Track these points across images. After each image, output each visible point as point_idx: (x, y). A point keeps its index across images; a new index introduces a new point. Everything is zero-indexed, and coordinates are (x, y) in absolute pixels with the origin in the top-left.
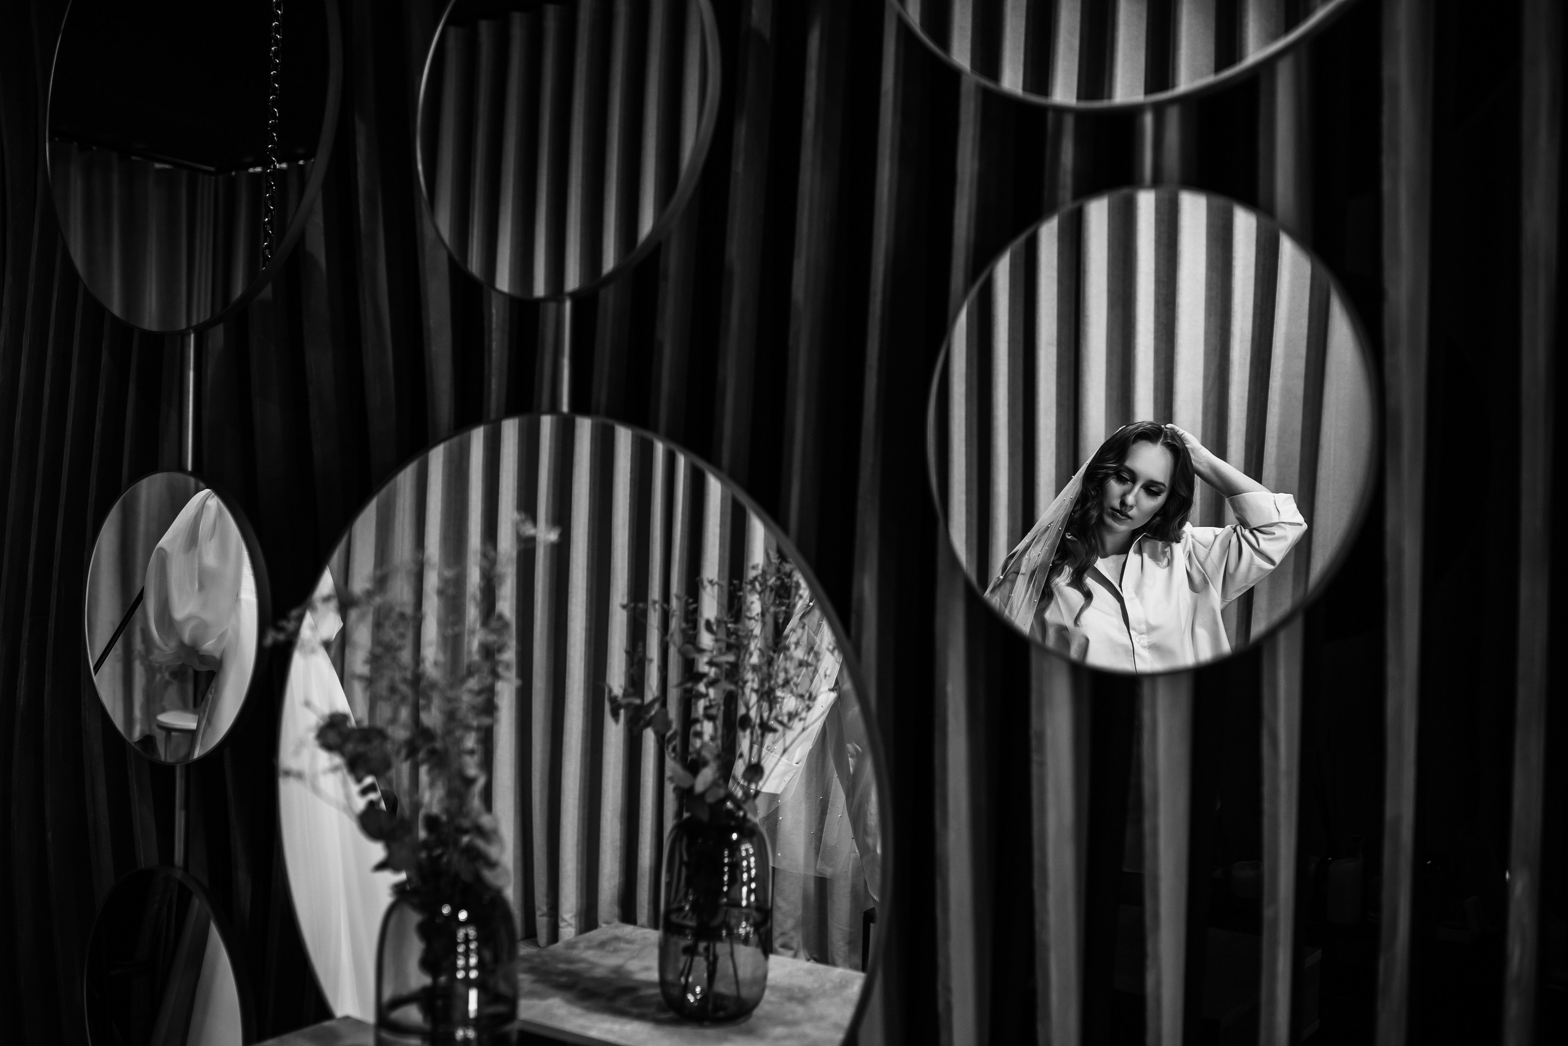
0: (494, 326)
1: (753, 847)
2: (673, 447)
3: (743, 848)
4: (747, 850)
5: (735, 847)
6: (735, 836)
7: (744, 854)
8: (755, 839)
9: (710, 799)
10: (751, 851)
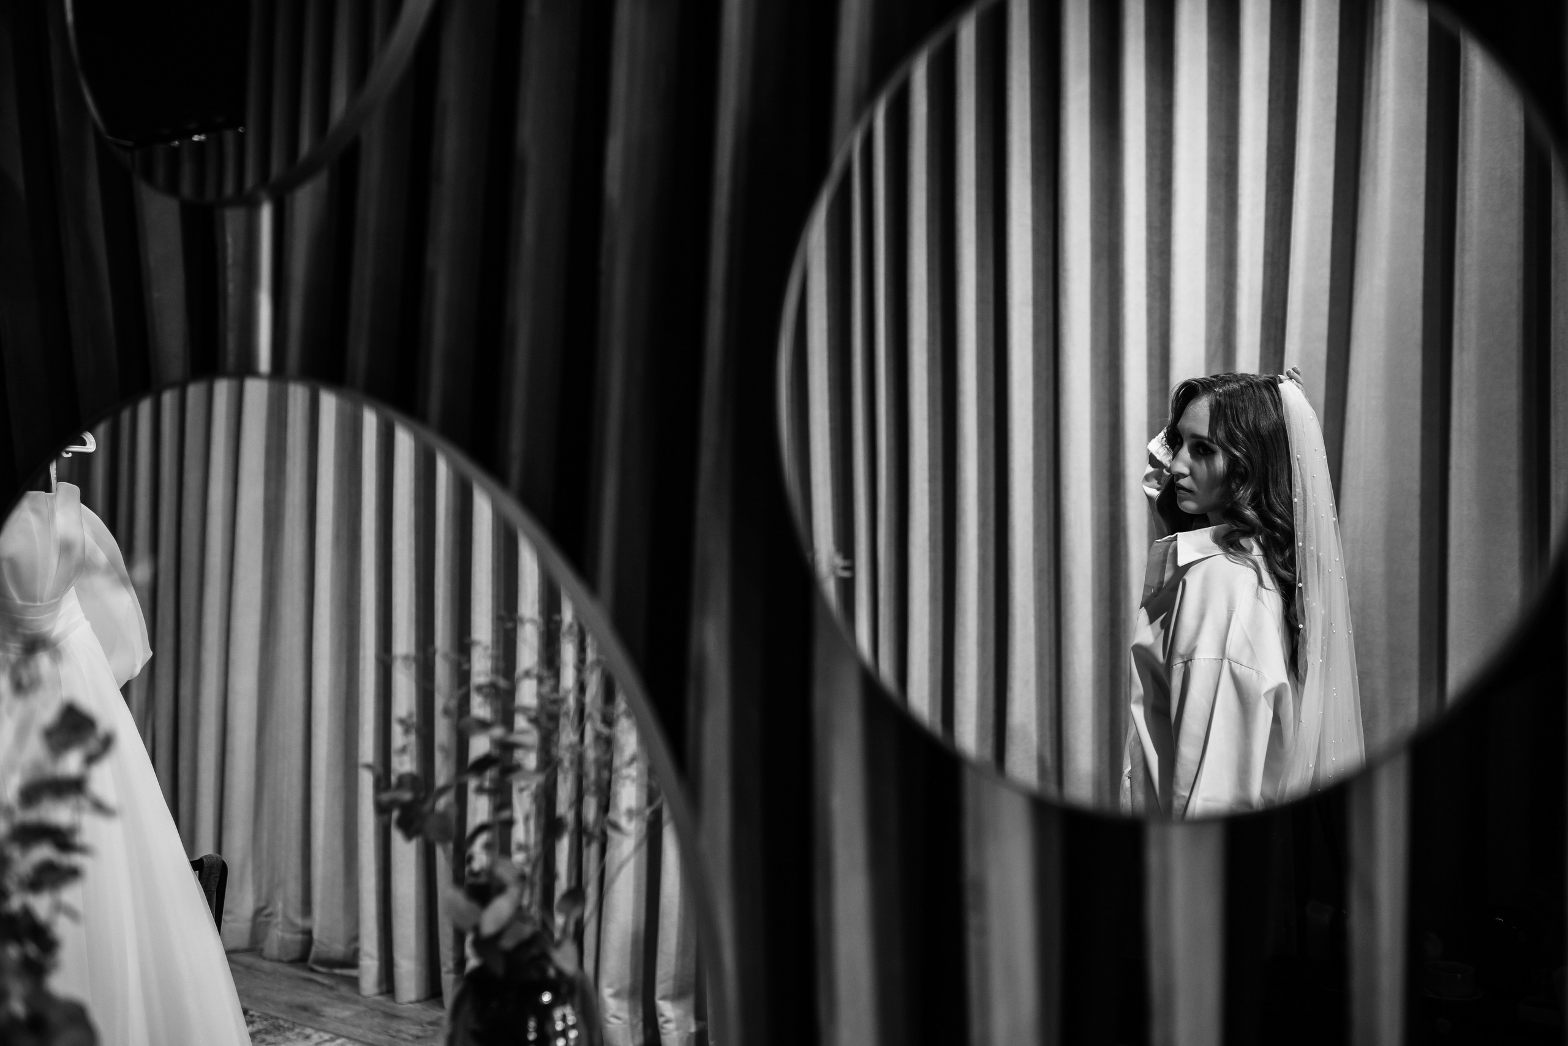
0: (230, 261)
1: (576, 1014)
2: (391, 413)
3: (558, 1014)
4: (564, 1018)
5: (545, 1014)
6: (546, 998)
7: (559, 1026)
8: (577, 999)
9: (508, 943)
10: (571, 1020)
